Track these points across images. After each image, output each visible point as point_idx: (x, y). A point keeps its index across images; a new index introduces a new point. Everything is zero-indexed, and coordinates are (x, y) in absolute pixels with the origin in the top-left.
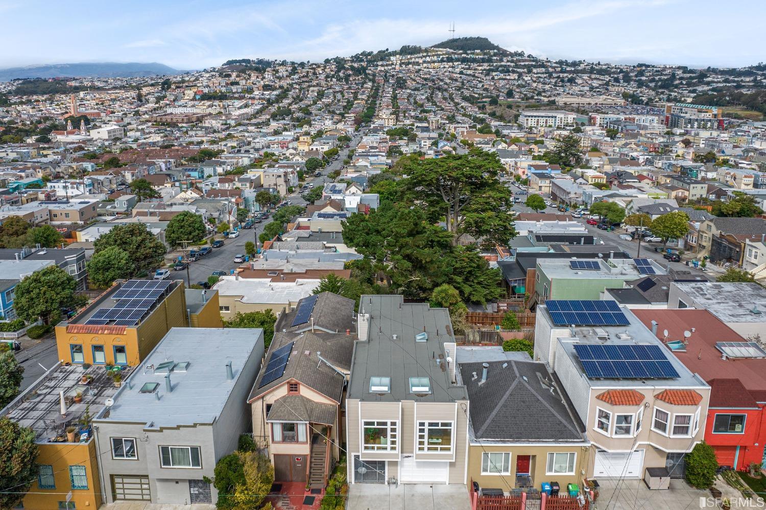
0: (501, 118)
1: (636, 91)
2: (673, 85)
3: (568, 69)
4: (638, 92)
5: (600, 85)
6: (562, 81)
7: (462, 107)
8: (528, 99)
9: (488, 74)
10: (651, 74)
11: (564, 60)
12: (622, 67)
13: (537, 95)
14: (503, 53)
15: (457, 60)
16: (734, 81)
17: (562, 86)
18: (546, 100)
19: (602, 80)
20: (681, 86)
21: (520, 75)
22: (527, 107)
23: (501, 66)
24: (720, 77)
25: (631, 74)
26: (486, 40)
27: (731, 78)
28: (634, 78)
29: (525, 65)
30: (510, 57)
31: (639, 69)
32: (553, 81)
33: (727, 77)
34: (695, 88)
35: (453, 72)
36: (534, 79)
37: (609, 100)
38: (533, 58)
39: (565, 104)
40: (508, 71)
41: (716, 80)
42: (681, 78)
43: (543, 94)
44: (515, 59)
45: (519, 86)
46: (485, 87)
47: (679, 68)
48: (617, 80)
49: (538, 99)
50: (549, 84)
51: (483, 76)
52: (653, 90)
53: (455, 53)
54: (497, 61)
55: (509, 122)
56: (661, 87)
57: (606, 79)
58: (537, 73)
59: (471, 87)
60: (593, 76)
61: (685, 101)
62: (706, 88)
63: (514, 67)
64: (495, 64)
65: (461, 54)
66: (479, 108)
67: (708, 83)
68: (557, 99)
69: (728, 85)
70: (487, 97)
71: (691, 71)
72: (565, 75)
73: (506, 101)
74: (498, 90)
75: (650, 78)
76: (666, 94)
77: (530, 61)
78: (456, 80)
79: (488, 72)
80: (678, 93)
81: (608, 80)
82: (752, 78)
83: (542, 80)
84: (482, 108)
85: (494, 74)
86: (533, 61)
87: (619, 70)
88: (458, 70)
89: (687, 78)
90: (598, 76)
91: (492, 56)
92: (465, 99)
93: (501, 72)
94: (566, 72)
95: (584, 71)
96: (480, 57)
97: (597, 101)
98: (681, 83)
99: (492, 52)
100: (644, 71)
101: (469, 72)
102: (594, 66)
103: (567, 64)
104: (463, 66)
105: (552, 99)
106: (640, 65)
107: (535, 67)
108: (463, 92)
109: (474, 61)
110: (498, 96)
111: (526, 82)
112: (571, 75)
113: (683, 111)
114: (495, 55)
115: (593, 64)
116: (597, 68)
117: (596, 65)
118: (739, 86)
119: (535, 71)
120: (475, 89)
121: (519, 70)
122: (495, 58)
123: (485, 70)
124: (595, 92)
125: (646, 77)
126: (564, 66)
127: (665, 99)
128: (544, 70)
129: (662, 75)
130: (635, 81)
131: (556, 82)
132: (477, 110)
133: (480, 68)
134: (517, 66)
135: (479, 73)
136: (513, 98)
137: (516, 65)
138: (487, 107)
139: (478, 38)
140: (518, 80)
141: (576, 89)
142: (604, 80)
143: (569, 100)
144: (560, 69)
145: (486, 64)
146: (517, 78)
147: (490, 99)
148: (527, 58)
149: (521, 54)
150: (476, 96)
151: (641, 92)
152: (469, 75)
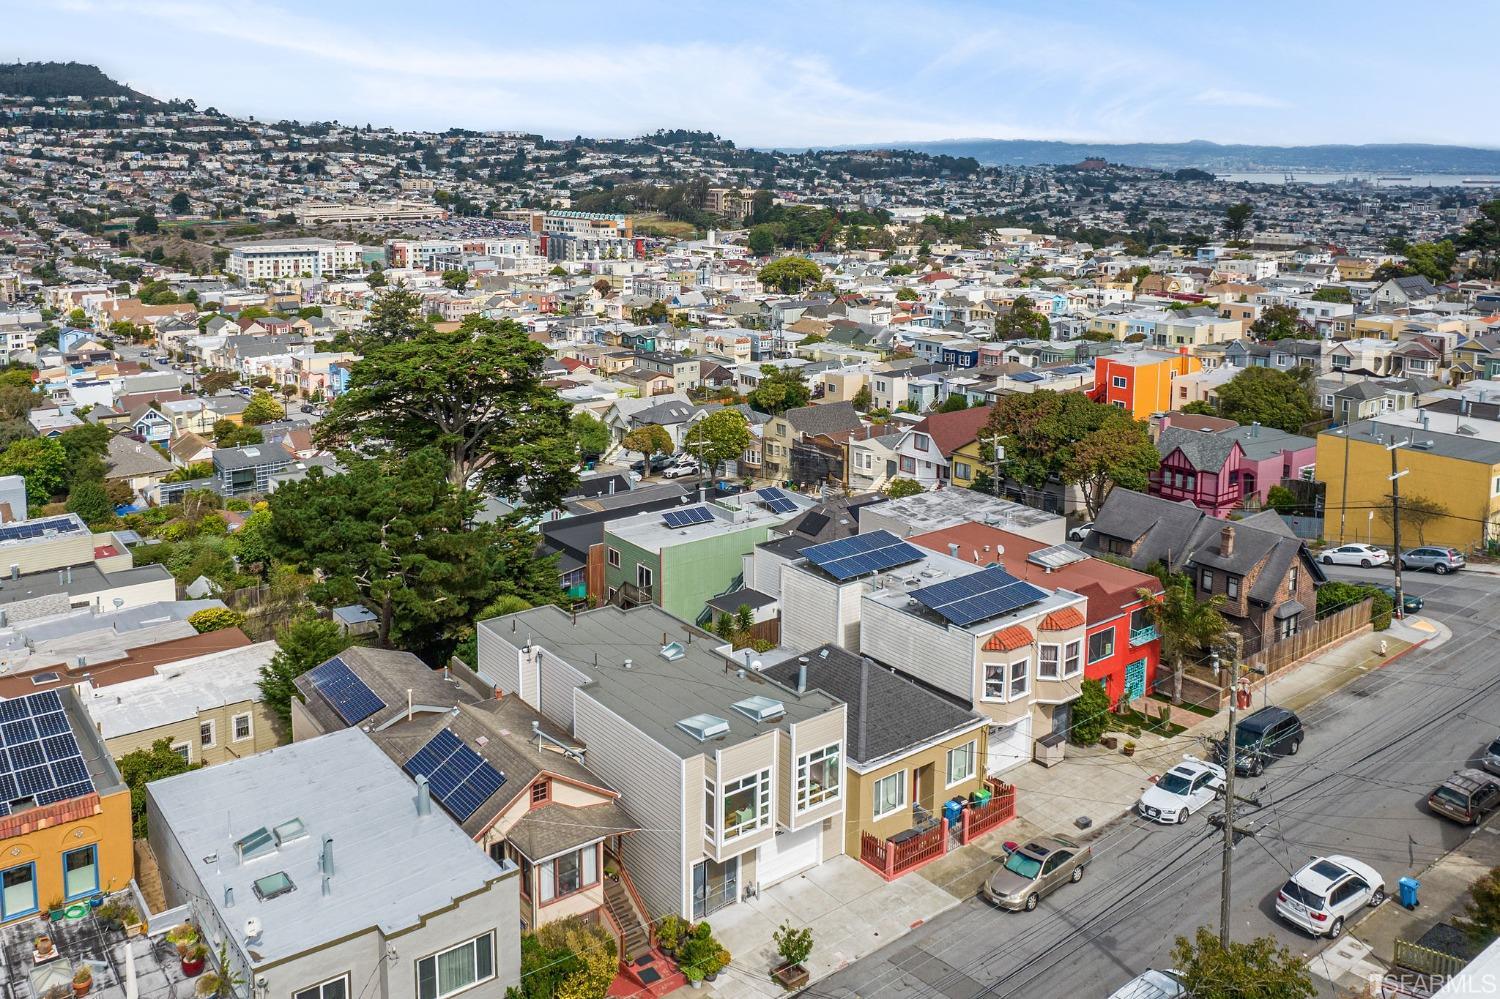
0: (182, 264)
1: (458, 187)
2: (524, 174)
3: (306, 141)
4: (461, 189)
5: (381, 176)
6: (297, 169)
7: (65, 242)
8: (226, 214)
9: (110, 157)
10: (478, 150)
11: (291, 120)
12: (418, 136)
13: (248, 204)
14: (143, 106)
15: (22, 121)
16: (628, 165)
17: (299, 182)
18: (271, 215)
19: (383, 165)
20: (539, 175)
21: (194, 158)
22: (230, 233)
23: (143, 136)
24: (602, 156)
25: (441, 151)
26: (92, 71)
27: (622, 158)
28: (447, 160)
29: (202, 133)
30: (161, 114)
31: (453, 140)
32: (275, 169)
33: (616, 156)
34: (563, 179)
35: (12, 153)
36: (230, 167)
37: (411, 210)
38: (218, 115)
39: (318, 222)
40: (162, 149)
41: (597, 162)
42: (536, 160)
43: (261, 202)
44: (175, 119)
45: (196, 184)
46: (110, 188)
47: (528, 138)
48: (413, 164)
49: (251, 214)
50: (266, 178)
51: (98, 163)
52: (490, 185)
53: (12, 104)
54: (129, 123)
55: (205, 271)
56: (503, 178)
57: (391, 163)
58: (234, 153)
59: (75, 190)
60: (363, 157)
61: (558, 207)
62: (583, 178)
63: (173, 138)
64: (125, 132)
65: (29, 105)
66: (114, 242)
67: (586, 169)
68: (297, 211)
69: (619, 171)
70: (123, 214)
71: (551, 145)
72: (301, 155)
73: (175, 221)
74: (147, 196)
75: (480, 158)
76: (516, 193)
77: (215, 123)
78: (27, 173)
79: (110, 153)
80: (537, 189)
81: (394, 164)
82: (655, 159)
83: (247, 168)
84: (121, 242)
85: (127, 155)
86: (220, 123)
87: (412, 143)
88: (26, 148)
89: (546, 160)
90: (373, 157)
91: (116, 111)
92: (67, 220)
93: (146, 150)
94: (299, 148)
95: (340, 146)
96: (83, 112)
97: (386, 211)
98: (538, 169)
99: (113, 101)
100: (463, 144)
101: (58, 152)
102: (359, 135)
103: (302, 131)
104: (39, 136)
105: (287, 211)
106: (455, 132)
107: (227, 136)
108: (53, 204)
109: (69, 123)
110: (152, 210)
111: (211, 175)
112: (314, 156)
113: (565, 226)
114: (123, 108)
115: (356, 129)
116: (366, 138)
117: (363, 132)
118: (637, 175)
119: (227, 146)
120: (86, 195)
121: (188, 145)
122: (124, 116)
123: (100, 145)
124: (374, 192)
125: (471, 157)
126: (294, 135)
127: (519, 203)
128: (248, 144)
129: (499, 152)
130: (449, 166)
131: (281, 173)
132: (107, 246)
133: (87, 141)
134: (182, 136)
135: (86, 154)
136: (191, 213)
137: (180, 133)
138: (132, 238)
139: (72, 64)
140: (190, 170)
141: (332, 186)
142: (388, 165)
143: (326, 212)
144: (286, 142)
145: (103, 132)
146: (186, 164)
147: (135, 219)
148: (204, 117)
149: (188, 107)
150: (95, 211)
151: (467, 190)
152: (61, 160)
